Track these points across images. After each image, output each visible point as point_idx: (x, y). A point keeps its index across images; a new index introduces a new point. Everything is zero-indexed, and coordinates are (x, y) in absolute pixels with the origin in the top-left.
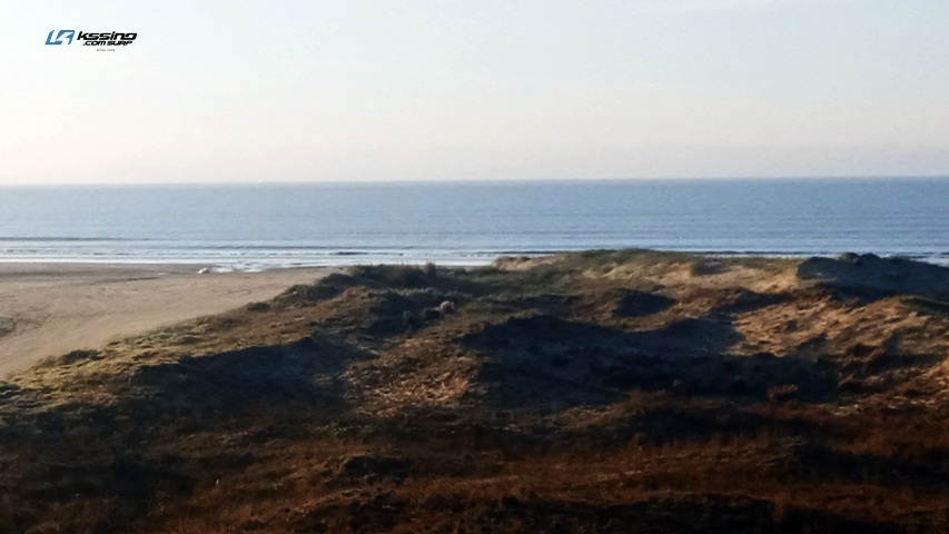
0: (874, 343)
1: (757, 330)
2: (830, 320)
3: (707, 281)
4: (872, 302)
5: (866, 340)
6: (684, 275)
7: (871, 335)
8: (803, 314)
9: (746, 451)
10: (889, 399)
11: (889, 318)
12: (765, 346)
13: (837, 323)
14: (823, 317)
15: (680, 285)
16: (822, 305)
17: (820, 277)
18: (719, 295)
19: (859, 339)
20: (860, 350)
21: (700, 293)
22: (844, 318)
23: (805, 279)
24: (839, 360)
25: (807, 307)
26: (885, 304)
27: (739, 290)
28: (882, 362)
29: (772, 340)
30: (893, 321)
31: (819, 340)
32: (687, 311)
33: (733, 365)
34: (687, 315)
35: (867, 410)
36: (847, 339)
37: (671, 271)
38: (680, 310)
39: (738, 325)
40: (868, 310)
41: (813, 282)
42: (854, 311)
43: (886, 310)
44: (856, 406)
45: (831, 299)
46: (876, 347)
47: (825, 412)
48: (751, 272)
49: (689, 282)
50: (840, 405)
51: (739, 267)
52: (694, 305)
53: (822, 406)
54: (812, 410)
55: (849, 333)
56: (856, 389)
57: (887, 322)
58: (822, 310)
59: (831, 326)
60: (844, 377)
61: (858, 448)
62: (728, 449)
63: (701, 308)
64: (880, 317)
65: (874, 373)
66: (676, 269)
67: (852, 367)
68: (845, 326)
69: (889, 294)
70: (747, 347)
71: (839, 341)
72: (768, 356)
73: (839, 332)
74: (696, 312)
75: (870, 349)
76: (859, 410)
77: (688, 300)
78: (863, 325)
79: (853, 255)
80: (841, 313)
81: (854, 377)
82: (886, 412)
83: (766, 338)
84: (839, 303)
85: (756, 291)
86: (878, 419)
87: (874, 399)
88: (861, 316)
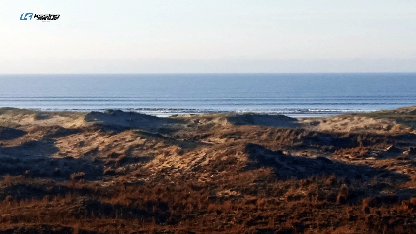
0: (121, 152)
1: (66, 146)
2: (100, 141)
3: (42, 123)
4: (120, 133)
5: (117, 150)
6: (30, 120)
7: (119, 148)
8: (87, 138)
9: (60, 204)
10: (128, 178)
11: (127, 140)
12: (69, 153)
13: (104, 142)
14: (97, 140)
15: (29, 125)
16: (97, 134)
17: (96, 121)
18: (47, 129)
19: (113, 150)
20: (114, 155)
21: (39, 128)
22: (107, 141)
23: (88, 122)
24: (105, 160)
25: (89, 135)
26: (126, 133)
27: (57, 127)
28: (123, 161)
29: (72, 151)
30: (130, 141)
31: (95, 151)
32: (32, 137)
33: (54, 163)
34: (33, 139)
35: (118, 183)
36: (108, 150)
37: (24, 118)
38: (29, 137)
39: (56, 143)
40: (118, 136)
41: (92, 123)
42: (112, 137)
43: (126, 136)
44: (112, 182)
45: (101, 131)
46: (122, 154)
47: (97, 185)
48: (63, 118)
49: (33, 123)
50: (105, 181)
51: (57, 116)
52: (36, 134)
53: (96, 182)
54: (91, 184)
55: (109, 147)
56: (112, 174)
57: (126, 142)
58: (97, 136)
59: (101, 144)
60: (107, 168)
61: (113, 201)
62: (52, 203)
63: (40, 135)
64: (124, 139)
65: (121, 166)
66: (27, 117)
67: (110, 163)
68: (107, 144)
69: (128, 129)
70: (61, 154)
71: (104, 151)
72: (71, 158)
73: (104, 147)
74: (36, 137)
75: (120, 154)
76: (113, 184)
77: (33, 131)
78: (115, 143)
79: (111, 110)
80: (105, 138)
81: (112, 168)
82: (126, 184)
83: (69, 150)
84: (105, 133)
85: (65, 127)
86: (123, 188)
87: (121, 178)
88: (115, 139)
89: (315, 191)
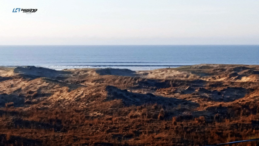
0: (34, 90)
1: (2, 87)
2: (22, 84)
4: (34, 79)
5: (32, 89)
7: (34, 88)
8: (15, 83)
10: (39, 105)
11: (38, 83)
12: (4, 91)
13: (24, 85)
14: (21, 83)
16: (20, 80)
17: (20, 73)
19: (30, 89)
20: (31, 92)
22: (27, 84)
23: (15, 73)
24: (25, 95)
25: (16, 81)
26: (37, 80)
28: (36, 96)
30: (40, 84)
31: (19, 90)
35: (33, 109)
36: (27, 89)
40: (33, 81)
41: (18, 74)
42: (29, 82)
43: (38, 81)
44: (30, 108)
45: (23, 79)
46: (35, 92)
47: (21, 109)
48: (1, 71)
50: (25, 107)
53: (20, 108)
54: (17, 109)
55: (28, 88)
56: (29, 103)
57: (37, 85)
58: (21, 81)
59: (23, 86)
60: (26, 100)
61: (30, 119)
64: (36, 83)
65: (34, 99)
67: (28, 97)
68: (27, 86)
69: (38, 77)
71: (25, 90)
72: (5, 94)
73: (25, 88)
75: (34, 92)
76: (30, 109)
78: (31, 86)
79: (29, 67)
80: (25, 82)
81: (29, 100)
82: (38, 109)
83: (5, 89)
84: (25, 80)
85: (2, 76)
86: (35, 111)
87: (34, 106)
88: (31, 83)
89: (146, 112)
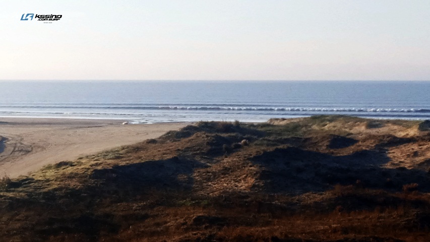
1: (398, 156)
3: (373, 131)
6: (362, 128)
8: (421, 148)
9: (392, 216)
12: (401, 164)
15: (360, 133)
18: (380, 138)
21: (370, 137)
23: (422, 131)
25: (423, 145)
27: (389, 136)
29: (405, 161)
32: (363, 146)
33: (387, 173)
34: (364, 148)
37: (355, 126)
38: (360, 145)
39: (390, 153)
41: (426, 133)
48: (396, 127)
49: (365, 132)
51: (390, 124)
52: (368, 143)
54: (425, 196)
62: (383, 215)
63: (371, 144)
66: (358, 125)
70: (393, 164)
72: (404, 169)
74: (368, 146)
77: (364, 140)
83: (402, 160)
85: (398, 137)
